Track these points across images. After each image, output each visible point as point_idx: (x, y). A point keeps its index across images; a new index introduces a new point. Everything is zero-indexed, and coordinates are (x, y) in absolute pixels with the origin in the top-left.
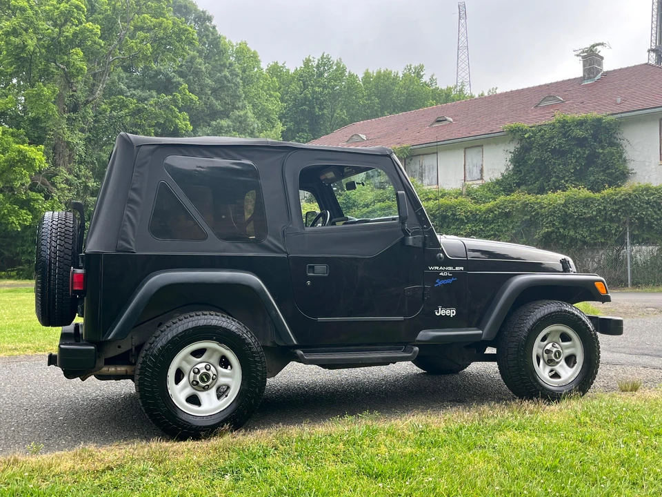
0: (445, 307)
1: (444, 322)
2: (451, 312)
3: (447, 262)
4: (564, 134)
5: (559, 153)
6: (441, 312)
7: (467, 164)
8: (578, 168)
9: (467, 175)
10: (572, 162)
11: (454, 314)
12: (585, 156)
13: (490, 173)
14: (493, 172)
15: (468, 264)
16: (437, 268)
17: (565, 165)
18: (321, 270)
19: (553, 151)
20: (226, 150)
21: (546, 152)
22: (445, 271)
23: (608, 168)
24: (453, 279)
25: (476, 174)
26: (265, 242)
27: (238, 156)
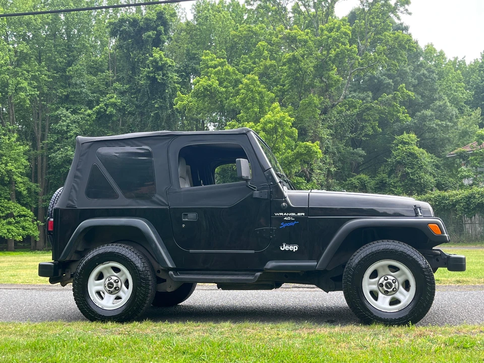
0: (289, 244)
1: (288, 255)
2: (294, 248)
3: (289, 209)
6: (285, 247)
11: (296, 250)
15: (309, 211)
16: (282, 214)
18: (192, 216)
20: (133, 141)
22: (289, 216)
24: (295, 222)
26: (154, 199)
27: (139, 144)
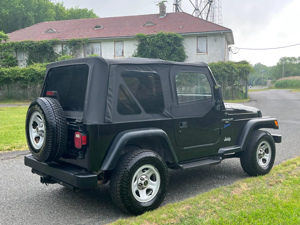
0: (227, 137)
2: (229, 139)
3: (228, 116)
4: (163, 40)
5: (160, 47)
7: (116, 49)
8: (168, 54)
9: (116, 54)
10: (166, 52)
12: (171, 50)
13: (127, 54)
14: (128, 53)
15: (234, 116)
17: (162, 52)
18: (185, 124)
19: (158, 47)
21: (155, 47)
23: (180, 55)
24: (229, 124)
25: (120, 54)
26: (164, 113)
